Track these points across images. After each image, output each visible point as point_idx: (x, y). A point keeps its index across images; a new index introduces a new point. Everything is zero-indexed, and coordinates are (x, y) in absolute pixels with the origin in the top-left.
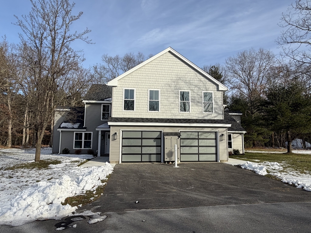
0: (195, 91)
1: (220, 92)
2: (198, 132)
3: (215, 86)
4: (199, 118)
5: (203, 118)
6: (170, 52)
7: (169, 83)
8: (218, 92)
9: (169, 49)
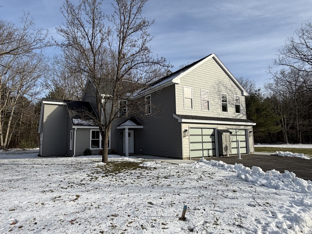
0: (230, 94)
1: (244, 97)
2: (236, 129)
3: (240, 92)
4: (233, 117)
5: (235, 117)
6: (213, 58)
7: (214, 85)
8: (242, 96)
9: (213, 55)
